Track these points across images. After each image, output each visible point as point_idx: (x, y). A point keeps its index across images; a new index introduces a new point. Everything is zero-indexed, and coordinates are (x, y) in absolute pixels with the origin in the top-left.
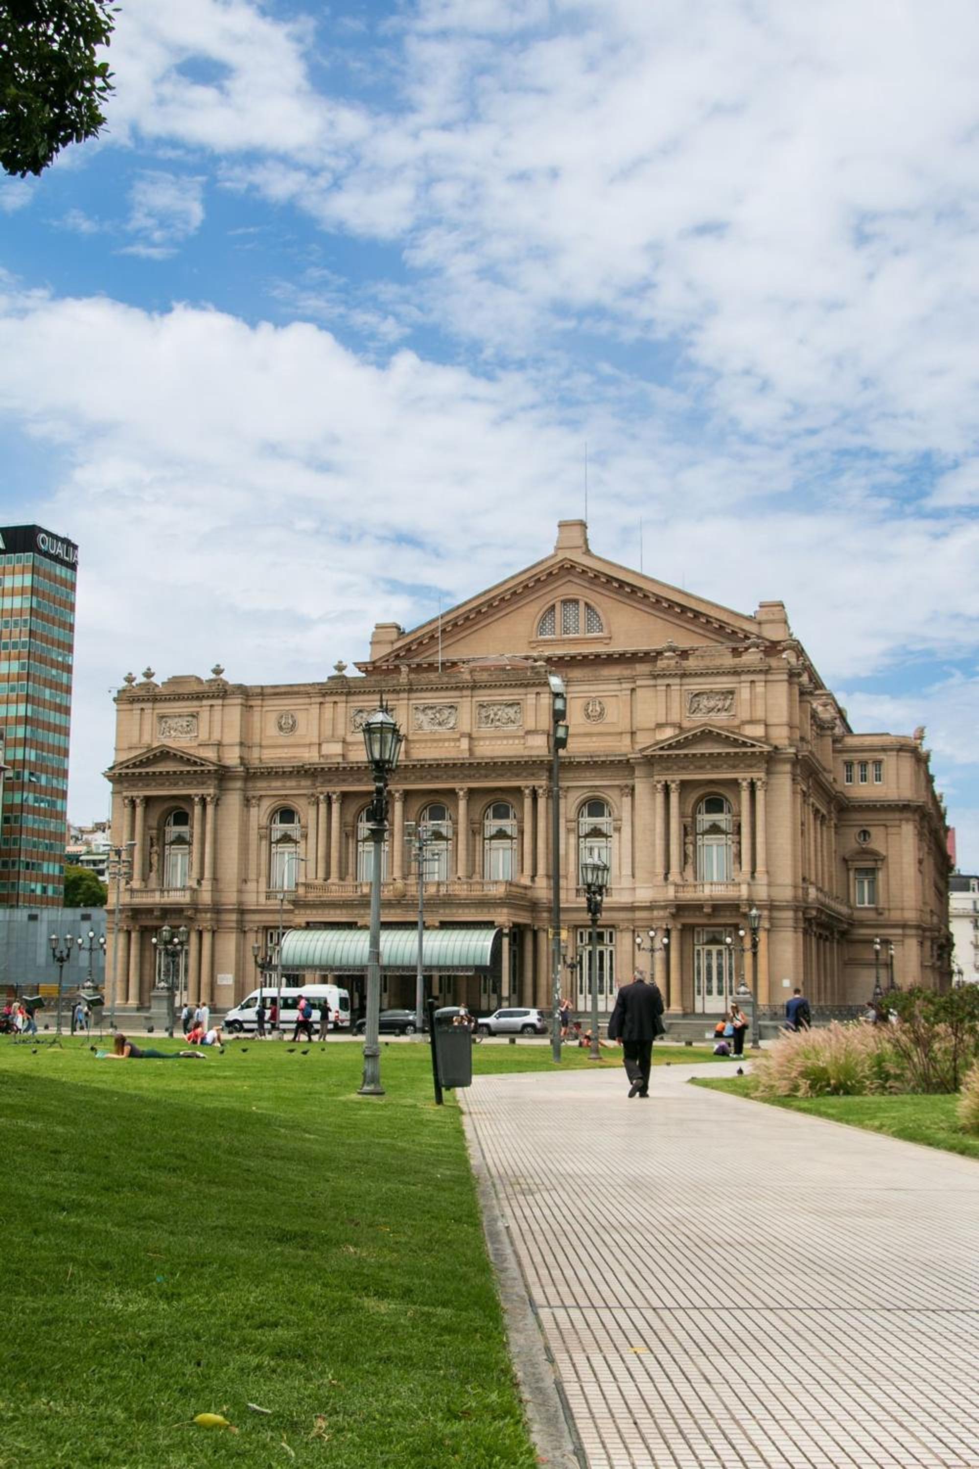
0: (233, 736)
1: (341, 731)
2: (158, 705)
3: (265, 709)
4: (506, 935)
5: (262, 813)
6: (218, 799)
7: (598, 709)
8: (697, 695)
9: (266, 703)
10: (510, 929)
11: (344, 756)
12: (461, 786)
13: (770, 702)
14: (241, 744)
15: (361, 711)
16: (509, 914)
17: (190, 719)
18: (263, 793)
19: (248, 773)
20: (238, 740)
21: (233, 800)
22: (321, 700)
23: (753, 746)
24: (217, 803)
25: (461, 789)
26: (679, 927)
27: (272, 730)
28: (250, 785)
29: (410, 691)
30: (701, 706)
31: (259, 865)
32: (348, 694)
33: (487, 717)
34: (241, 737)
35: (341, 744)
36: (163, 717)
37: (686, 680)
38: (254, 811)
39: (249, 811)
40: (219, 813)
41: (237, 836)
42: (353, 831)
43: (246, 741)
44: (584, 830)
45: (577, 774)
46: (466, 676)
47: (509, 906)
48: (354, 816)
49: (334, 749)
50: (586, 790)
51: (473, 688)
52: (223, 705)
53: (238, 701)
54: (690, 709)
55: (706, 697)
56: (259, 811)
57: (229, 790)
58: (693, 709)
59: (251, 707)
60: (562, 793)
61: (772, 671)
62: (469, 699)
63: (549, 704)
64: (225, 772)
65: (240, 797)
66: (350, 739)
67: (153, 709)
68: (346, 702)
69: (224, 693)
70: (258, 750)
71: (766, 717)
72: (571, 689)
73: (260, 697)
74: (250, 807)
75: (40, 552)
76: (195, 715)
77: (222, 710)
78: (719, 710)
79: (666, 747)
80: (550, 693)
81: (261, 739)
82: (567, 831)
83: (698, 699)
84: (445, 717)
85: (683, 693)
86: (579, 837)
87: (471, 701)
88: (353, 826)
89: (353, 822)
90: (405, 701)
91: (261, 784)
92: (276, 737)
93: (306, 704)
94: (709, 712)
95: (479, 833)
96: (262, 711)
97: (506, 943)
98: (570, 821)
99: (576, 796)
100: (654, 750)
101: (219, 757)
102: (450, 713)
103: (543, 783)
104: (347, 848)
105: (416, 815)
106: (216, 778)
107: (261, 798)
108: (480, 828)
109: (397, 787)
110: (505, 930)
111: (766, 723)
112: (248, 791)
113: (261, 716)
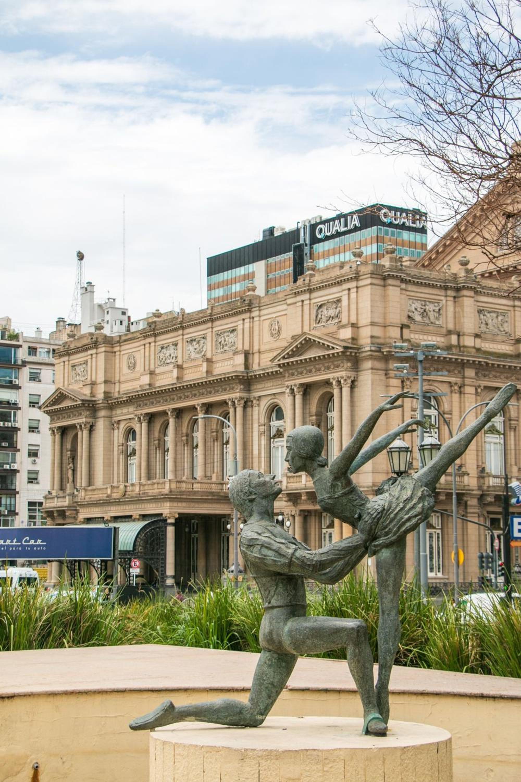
0: (101, 378)
1: (152, 367)
2: (72, 357)
3: (122, 353)
4: (171, 524)
5: (120, 434)
6: (92, 426)
7: (277, 327)
8: (321, 306)
9: (123, 348)
10: (176, 519)
11: (150, 385)
12: (197, 402)
13: (360, 305)
14: (106, 382)
15: (162, 348)
17: (84, 366)
18: (119, 418)
19: (109, 404)
20: (103, 379)
21: (101, 425)
22: (143, 342)
23: (333, 348)
24: (91, 429)
25: (198, 405)
27: (125, 370)
28: (114, 412)
29: (183, 328)
30: (323, 317)
31: (118, 474)
32: (155, 335)
33: (220, 343)
34: (105, 376)
35: (148, 376)
36: (74, 366)
37: (314, 295)
38: (116, 431)
39: (114, 433)
40: (93, 436)
41: (102, 453)
42: (159, 444)
43: (109, 380)
44: (273, 432)
45: (263, 386)
46: (209, 311)
47: (172, 500)
48: (160, 432)
49: (146, 380)
50: (270, 398)
51: (212, 321)
52: (97, 354)
53: (103, 349)
54: (316, 320)
55: (325, 307)
56: (118, 432)
57: (98, 418)
58: (318, 319)
59: (115, 352)
60: (254, 402)
61: (361, 278)
62: (210, 330)
63: (250, 327)
64: (93, 405)
65: (107, 423)
66: (157, 371)
67: (69, 361)
68: (155, 342)
69: (95, 344)
70: (117, 385)
71: (357, 320)
72: (263, 312)
73: (118, 344)
74: (113, 429)
75: (384, 224)
76: (86, 362)
77: (96, 357)
78: (333, 318)
79: (286, 357)
80: (250, 318)
81: (120, 377)
82: (260, 434)
83: (321, 310)
84: (201, 346)
85: (312, 306)
86: (271, 438)
87: (212, 332)
88: (159, 440)
89: (159, 437)
90: (181, 337)
91: (118, 411)
92: (127, 374)
93: (138, 347)
94: (327, 321)
95: (217, 440)
96: (120, 355)
97: (170, 531)
98: (262, 425)
99: (265, 404)
100: (279, 360)
101: (91, 393)
102: (204, 343)
103: (238, 395)
104: (156, 457)
105: (187, 428)
106: (88, 410)
107: (119, 422)
108: (217, 435)
109: (169, 407)
110: (166, 520)
111: (354, 326)
112: (111, 417)
113: (120, 359)
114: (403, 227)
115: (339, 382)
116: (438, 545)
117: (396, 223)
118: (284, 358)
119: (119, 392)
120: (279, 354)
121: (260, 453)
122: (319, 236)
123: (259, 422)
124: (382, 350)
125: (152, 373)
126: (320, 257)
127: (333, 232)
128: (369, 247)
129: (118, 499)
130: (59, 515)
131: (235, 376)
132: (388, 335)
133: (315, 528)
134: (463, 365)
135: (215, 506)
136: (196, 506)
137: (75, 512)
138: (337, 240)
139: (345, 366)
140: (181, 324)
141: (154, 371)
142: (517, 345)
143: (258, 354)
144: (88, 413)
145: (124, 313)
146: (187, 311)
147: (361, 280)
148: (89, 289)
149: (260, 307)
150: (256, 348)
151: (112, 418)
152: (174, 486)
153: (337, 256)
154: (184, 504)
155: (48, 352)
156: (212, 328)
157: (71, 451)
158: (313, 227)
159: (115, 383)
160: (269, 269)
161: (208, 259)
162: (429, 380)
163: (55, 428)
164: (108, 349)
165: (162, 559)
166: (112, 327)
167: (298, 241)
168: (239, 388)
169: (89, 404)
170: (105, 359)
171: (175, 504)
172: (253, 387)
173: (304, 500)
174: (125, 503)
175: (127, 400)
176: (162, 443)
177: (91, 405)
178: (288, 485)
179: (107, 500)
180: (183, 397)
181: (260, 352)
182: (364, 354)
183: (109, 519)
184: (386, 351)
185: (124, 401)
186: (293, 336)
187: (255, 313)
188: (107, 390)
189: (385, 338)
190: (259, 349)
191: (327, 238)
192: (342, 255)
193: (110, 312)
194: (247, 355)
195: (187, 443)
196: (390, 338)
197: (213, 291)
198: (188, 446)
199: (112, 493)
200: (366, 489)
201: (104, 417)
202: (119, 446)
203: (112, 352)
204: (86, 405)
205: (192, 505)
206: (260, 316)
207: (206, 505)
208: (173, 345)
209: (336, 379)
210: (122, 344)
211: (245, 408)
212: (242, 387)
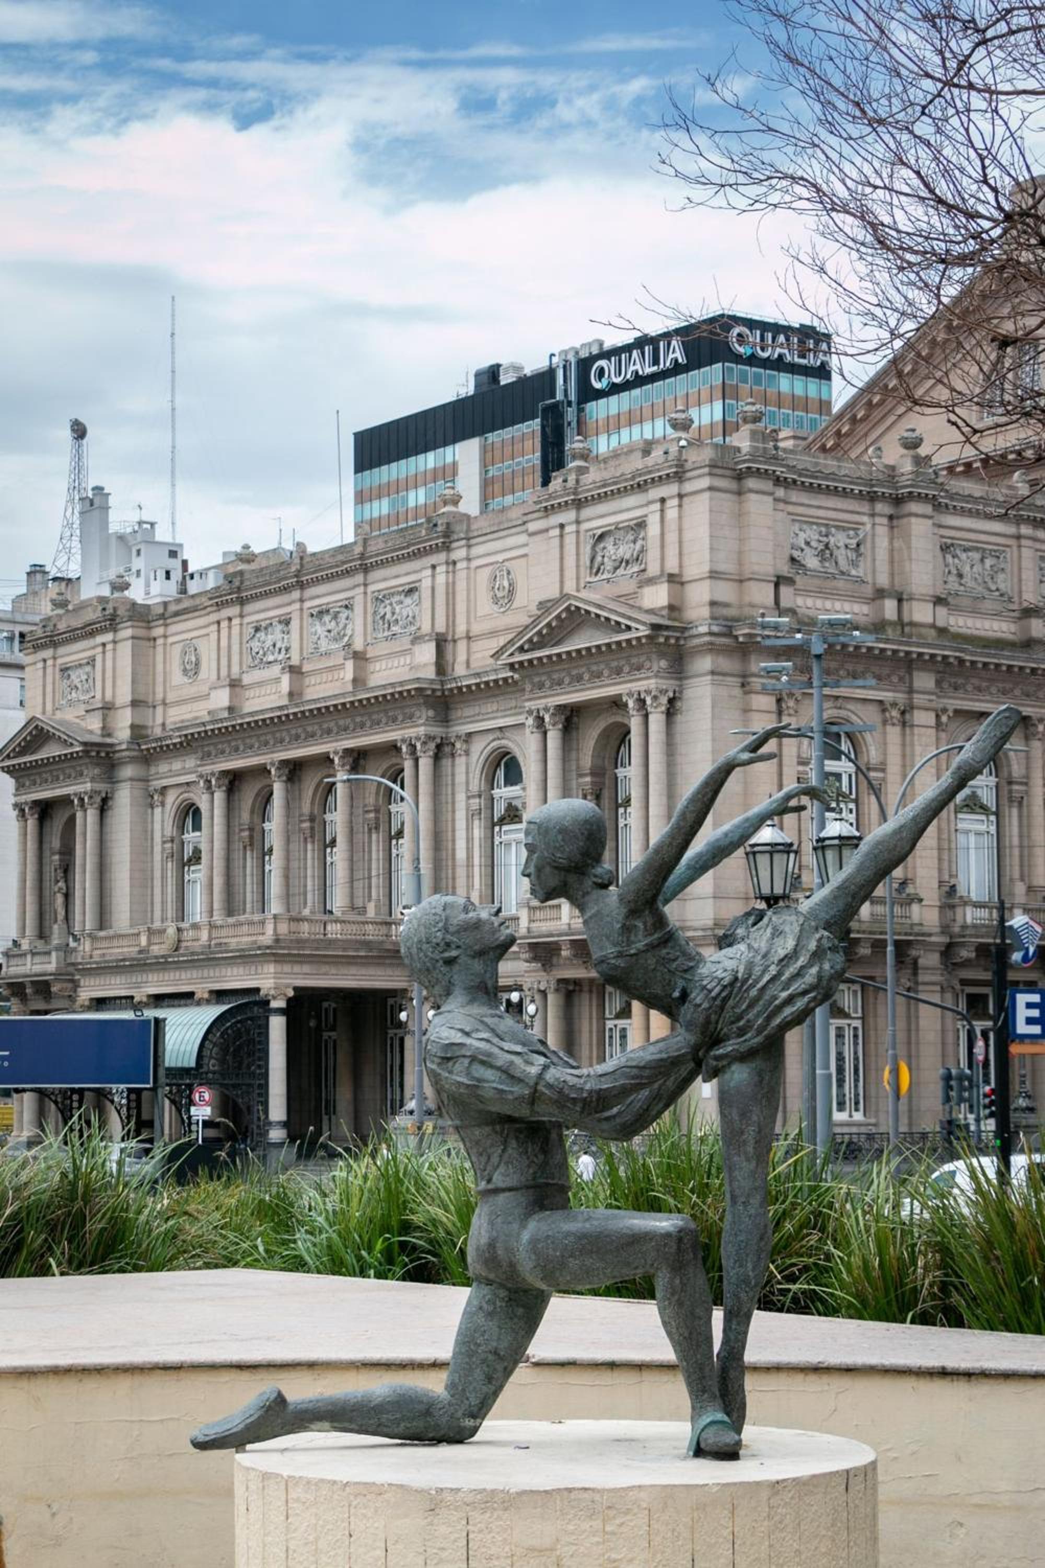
0: (124, 695)
1: (235, 671)
2: (61, 650)
3: (170, 640)
4: (279, 1011)
5: (167, 815)
6: (105, 800)
7: (506, 584)
8: (601, 537)
9: (173, 629)
10: (289, 1001)
11: (231, 709)
12: (333, 746)
13: (687, 536)
14: (135, 703)
15: (257, 629)
16: (277, 975)
17: (88, 669)
18: (165, 782)
19: (141, 750)
20: (129, 698)
21: (125, 799)
22: (214, 617)
23: (629, 628)
24: (104, 806)
25: (336, 753)
26: (553, 985)
27: (177, 678)
28: (153, 770)
29: (302, 586)
30: (606, 559)
31: (163, 903)
32: (242, 602)
33: (383, 617)
34: (134, 690)
35: (227, 690)
36: (67, 669)
37: (587, 512)
38: (158, 811)
39: (153, 814)
40: (108, 821)
41: (127, 858)
42: (251, 837)
43: (141, 698)
44: (500, 810)
45: (477, 709)
46: (358, 549)
47: (278, 959)
48: (252, 812)
49: (221, 699)
50: (491, 737)
51: (366, 569)
52: (115, 642)
53: (129, 632)
54: (591, 568)
55: (612, 539)
56: (163, 812)
57: (118, 782)
58: (596, 566)
59: (155, 639)
60: (458, 745)
61: (689, 475)
62: (362, 589)
63: (447, 584)
64: (107, 753)
65: (137, 793)
66: (247, 679)
67: (55, 658)
68: (241, 616)
69: (111, 622)
70: (160, 710)
71: (681, 566)
72: (475, 551)
73: (161, 622)
74: (152, 807)
75: (738, 359)
76: (91, 662)
77: (114, 650)
78: (627, 562)
79: (526, 647)
80: (447, 563)
81: (165, 692)
82: (471, 816)
83: (602, 545)
84: (341, 626)
85: (582, 538)
86: (493, 825)
87: (365, 593)
88: (251, 829)
89: (252, 822)
90: (297, 606)
91: (163, 768)
92: (180, 687)
93: (205, 627)
94: (616, 568)
95: (377, 828)
96: (165, 644)
97: (277, 1027)
98: (473, 797)
99: (480, 750)
100: (512, 654)
101: (104, 728)
102: (347, 618)
103: (421, 730)
104: (245, 867)
105: (312, 803)
106: (98, 765)
107: (163, 790)
108: (377, 819)
109: (273, 757)
110: (268, 1002)
111: (675, 580)
112: (146, 780)
113: (165, 653)
114: (779, 365)
115: (642, 702)
116: (856, 1053)
117: (765, 355)
118: (521, 649)
119: (163, 725)
120: (511, 642)
121: (470, 857)
122: (597, 385)
123: (468, 790)
124: (735, 633)
125: (235, 684)
126: (601, 429)
127: (628, 376)
128: (706, 409)
129: (163, 957)
130: (37, 992)
131: (416, 689)
132: (747, 599)
133: (591, 1018)
134: (909, 663)
135: (371, 971)
136: (334, 971)
137: (70, 985)
138: (636, 392)
139: (655, 668)
140: (296, 576)
141: (240, 680)
142: (1024, 622)
143: (464, 642)
144: (97, 771)
145: (173, 554)
146: (311, 549)
147: (690, 479)
148: (97, 502)
149: (468, 539)
150: (461, 629)
151: (148, 781)
152: (283, 928)
153: (636, 429)
154: (306, 968)
155: (11, 639)
156: (365, 585)
157: (60, 853)
158: (585, 365)
159: (154, 707)
160: (489, 455)
161: (355, 434)
162: (837, 698)
163: (26, 803)
164: (141, 632)
165: (260, 1086)
166: (148, 585)
167: (553, 395)
168: (424, 717)
169: (98, 752)
170: (133, 656)
171: (287, 968)
172: (455, 714)
173: (567, 958)
174: (179, 966)
175: (181, 743)
176: (257, 836)
177: (103, 754)
178: (533, 925)
179: (139, 960)
180: (303, 736)
181: (469, 638)
182: (696, 641)
183: (145, 999)
184: (744, 635)
185: (175, 744)
186: (540, 603)
187: (459, 554)
188: (137, 722)
189: (741, 607)
190: (468, 632)
191: (615, 389)
192: (647, 427)
193: (142, 553)
194: (442, 643)
195: (312, 836)
196: (752, 606)
197: (367, 506)
198: (313, 842)
199: (150, 943)
200: (700, 933)
201: (131, 779)
202: (164, 842)
203: (149, 639)
204: (94, 754)
205: (325, 969)
206: (469, 559)
207: (353, 970)
208: (280, 622)
209: (636, 696)
210: (169, 621)
211: (437, 758)
212: (431, 713)
